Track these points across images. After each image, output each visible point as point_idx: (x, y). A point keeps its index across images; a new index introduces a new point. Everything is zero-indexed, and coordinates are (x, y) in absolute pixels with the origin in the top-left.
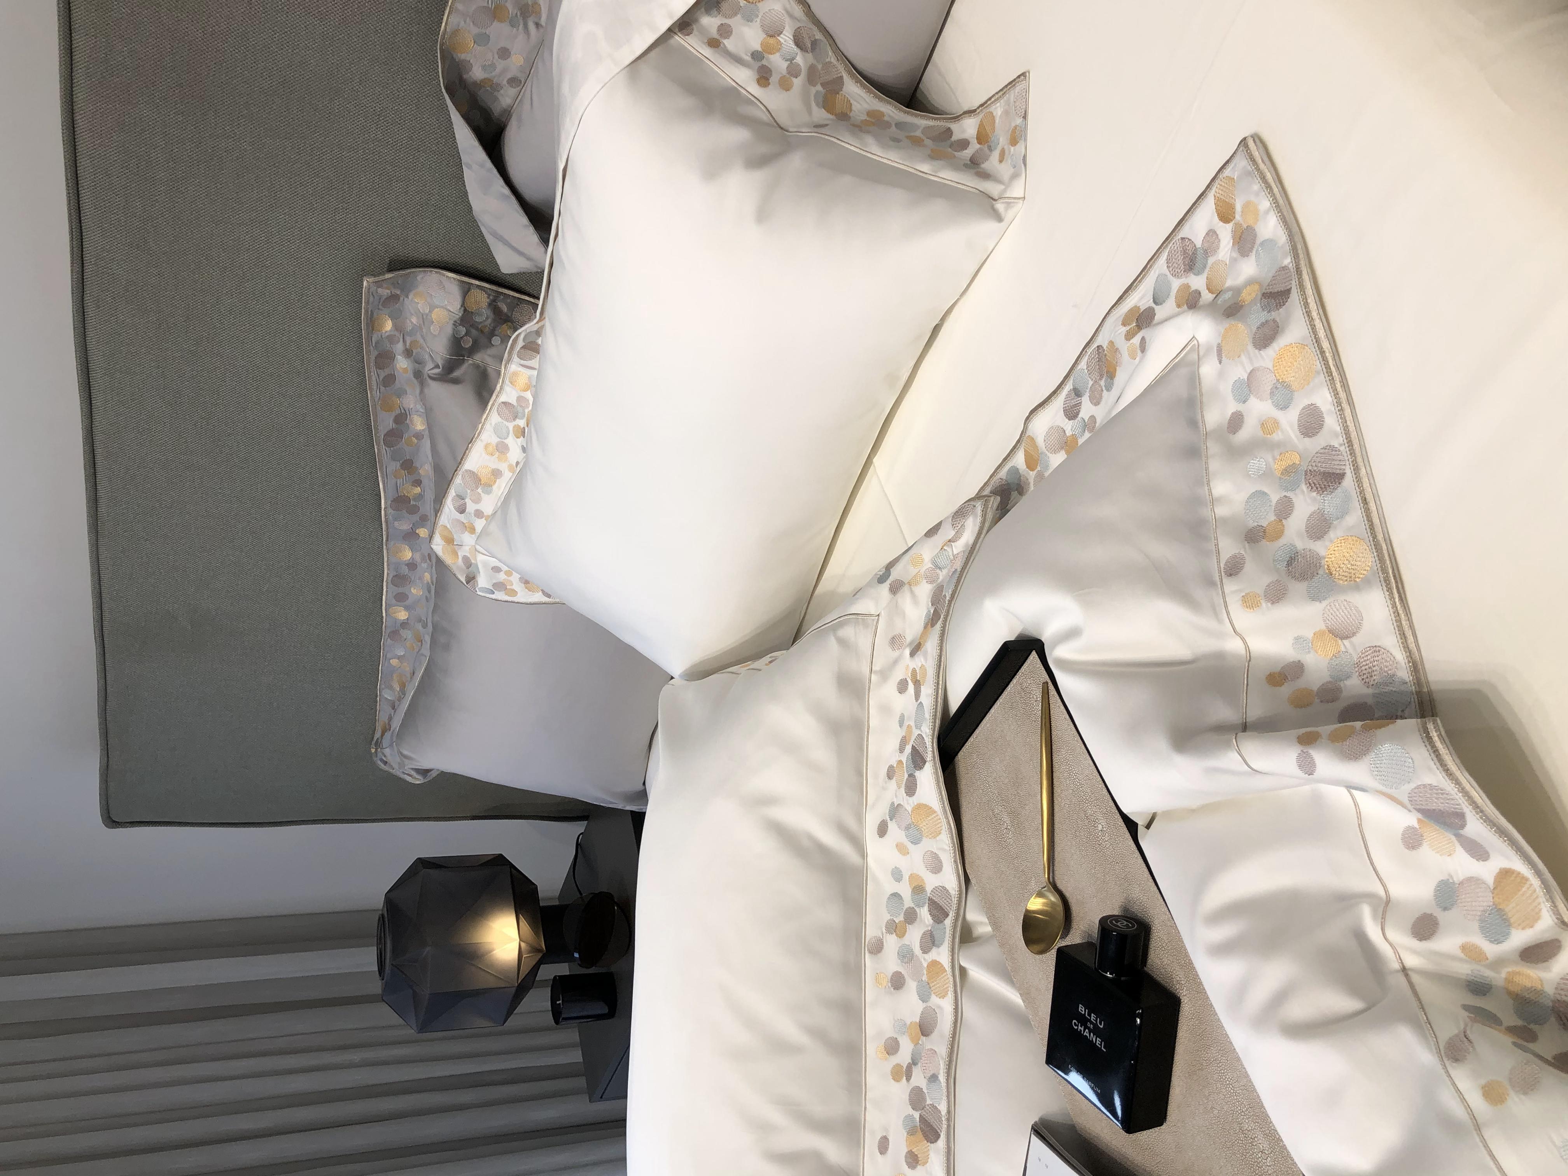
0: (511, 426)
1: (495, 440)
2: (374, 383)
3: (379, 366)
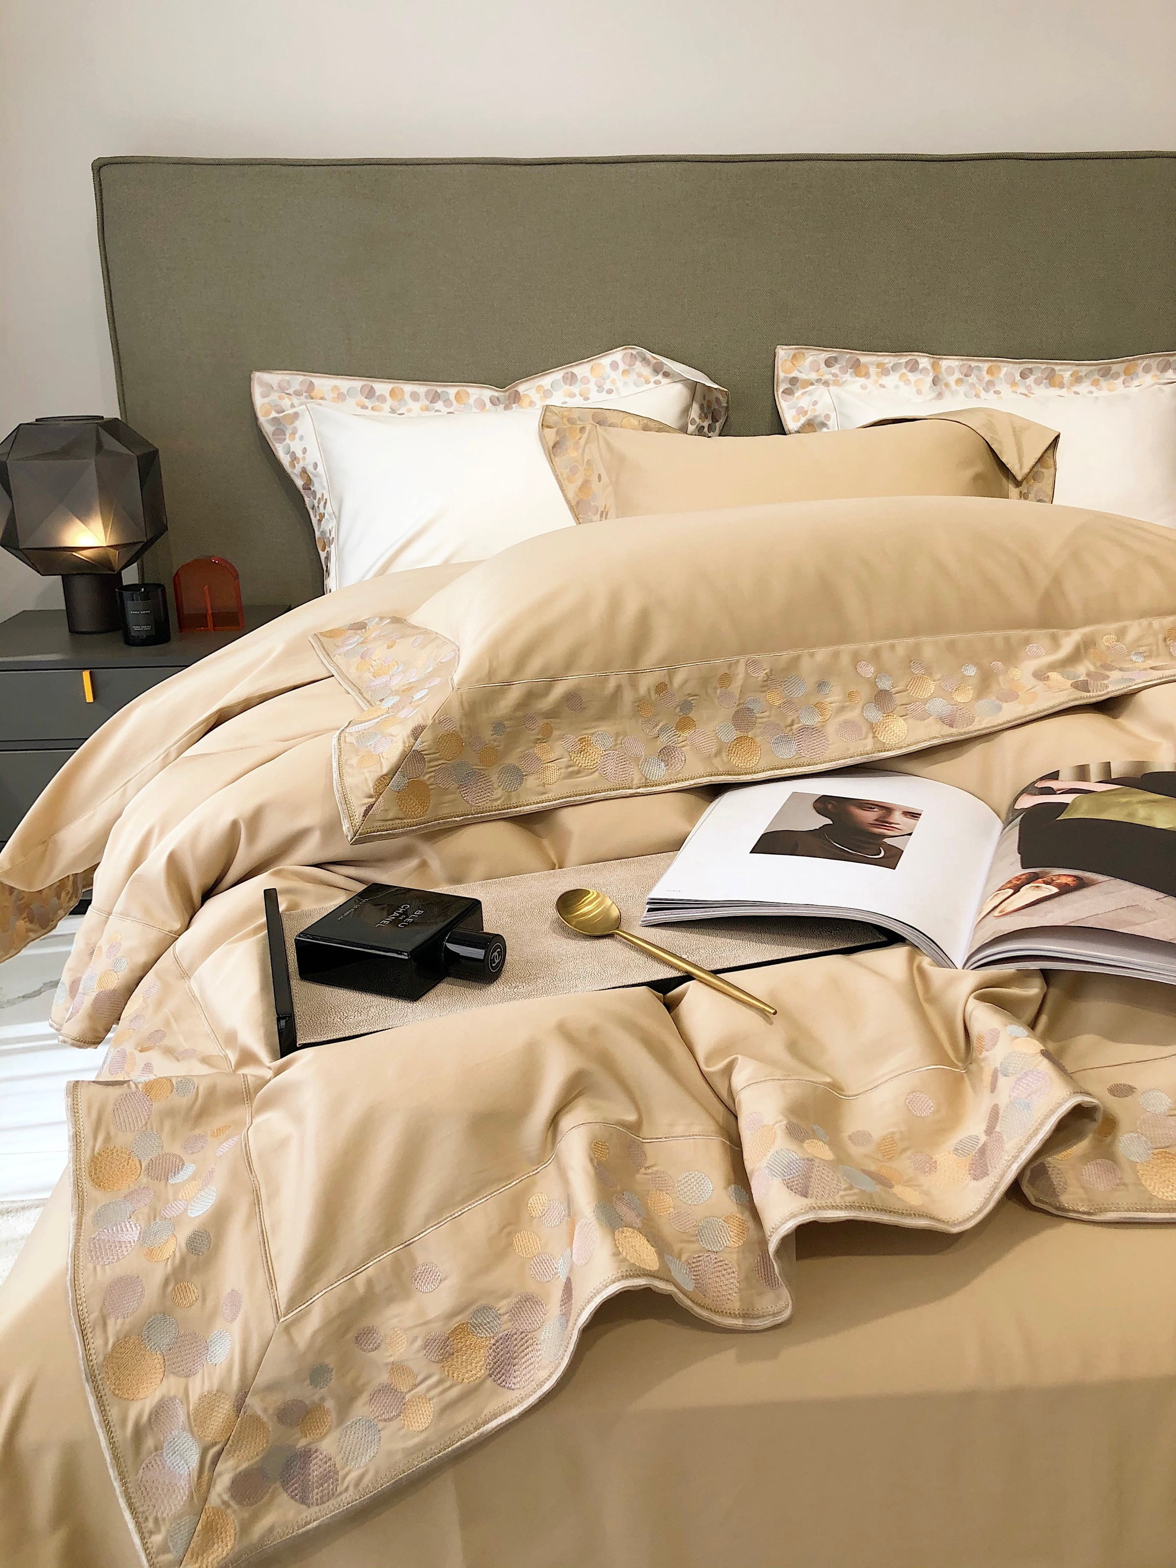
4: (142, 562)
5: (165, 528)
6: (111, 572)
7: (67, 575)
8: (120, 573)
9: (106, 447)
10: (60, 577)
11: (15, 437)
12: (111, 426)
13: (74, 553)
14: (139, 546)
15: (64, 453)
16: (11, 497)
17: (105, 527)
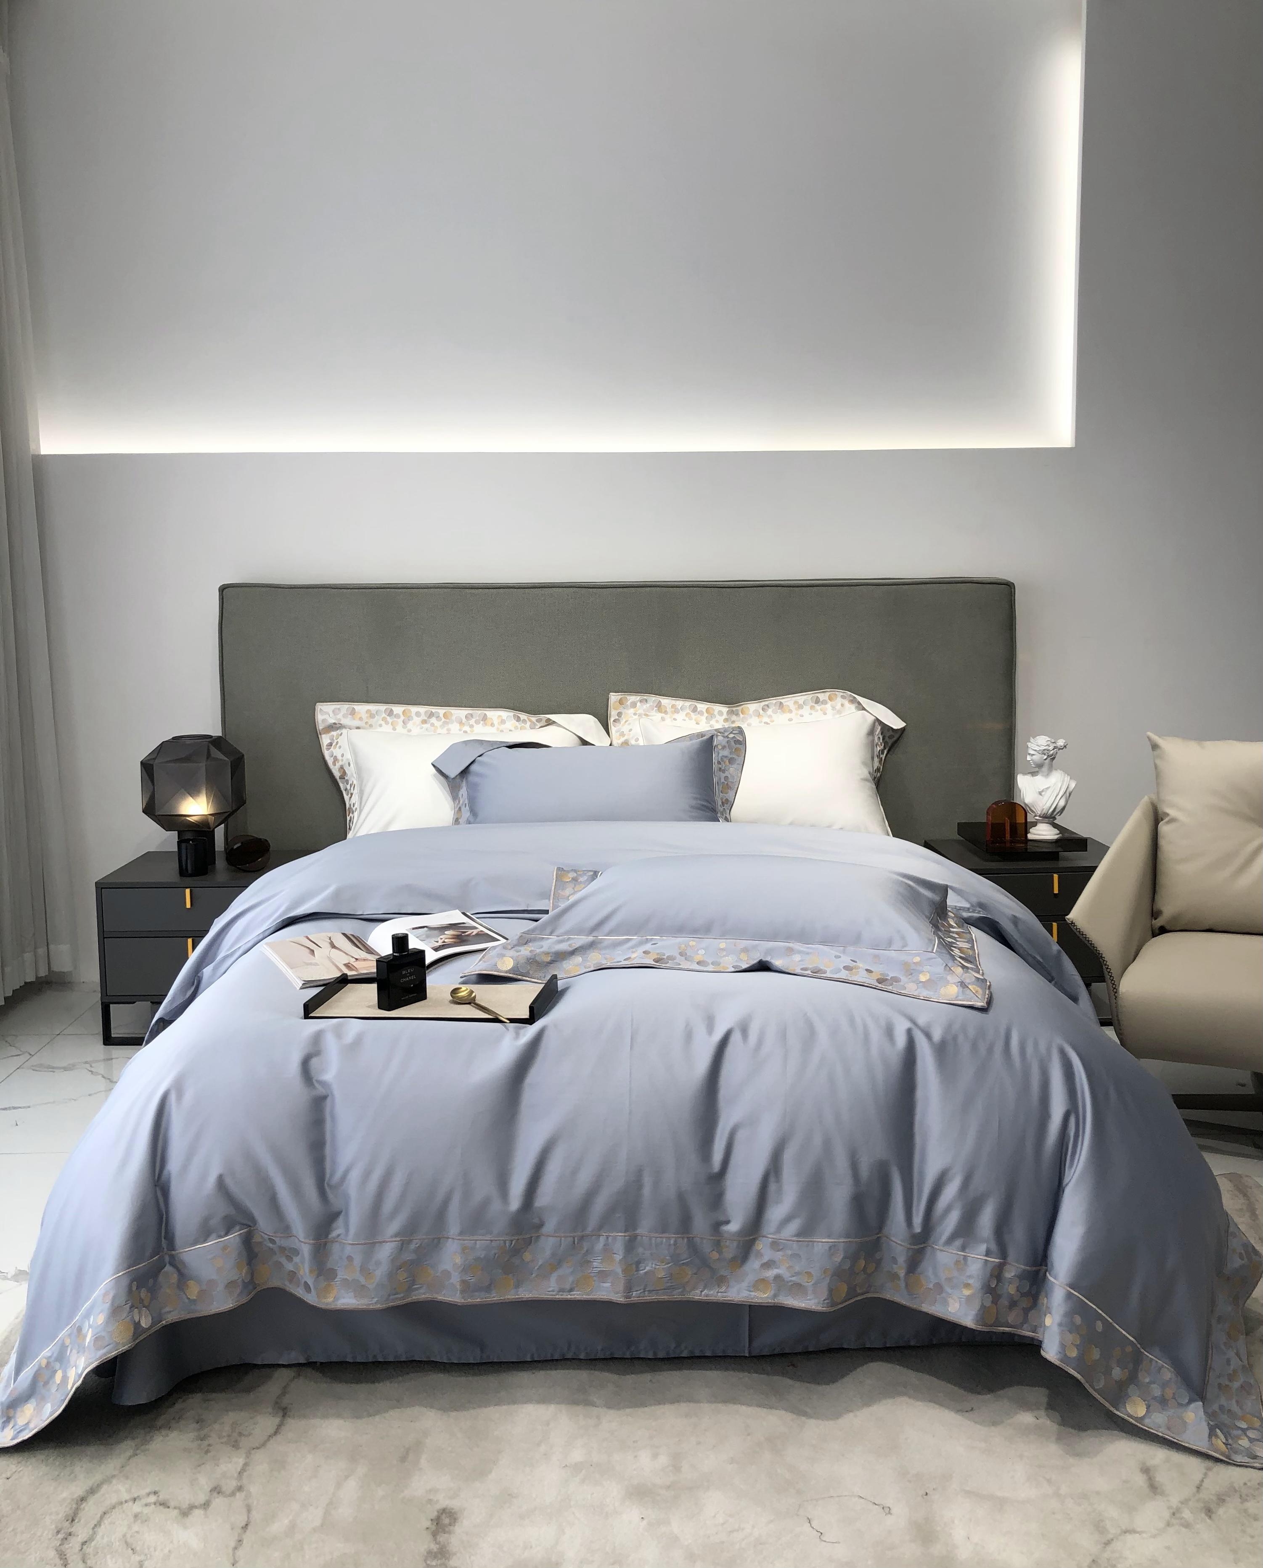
4: (228, 823)
5: (243, 803)
6: (208, 830)
7: (182, 831)
8: (213, 831)
9: (213, 756)
10: (177, 832)
11: (161, 748)
12: (216, 742)
13: (187, 818)
14: (229, 813)
15: (187, 759)
16: (153, 785)
17: (208, 803)
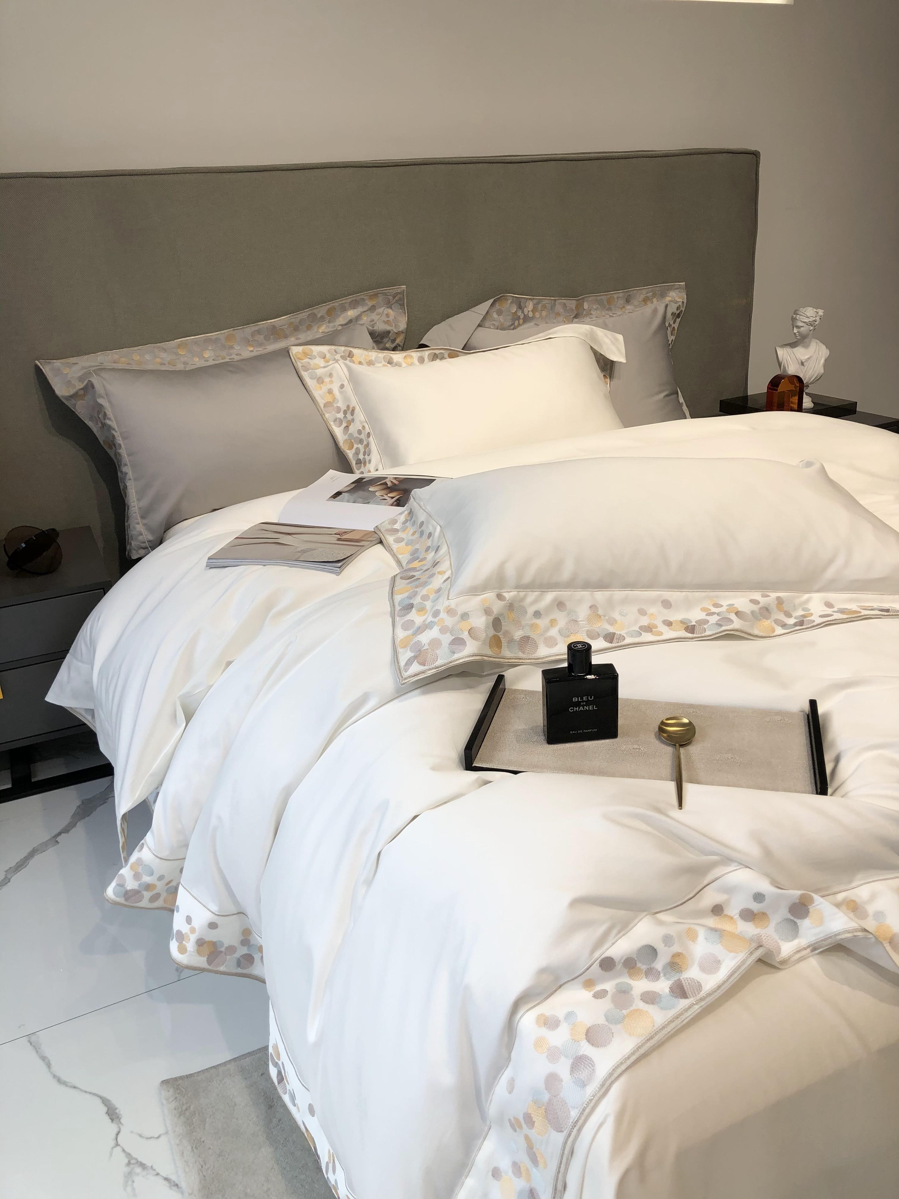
0: (384, 363)
1: (373, 359)
2: (342, 302)
3: (350, 303)
